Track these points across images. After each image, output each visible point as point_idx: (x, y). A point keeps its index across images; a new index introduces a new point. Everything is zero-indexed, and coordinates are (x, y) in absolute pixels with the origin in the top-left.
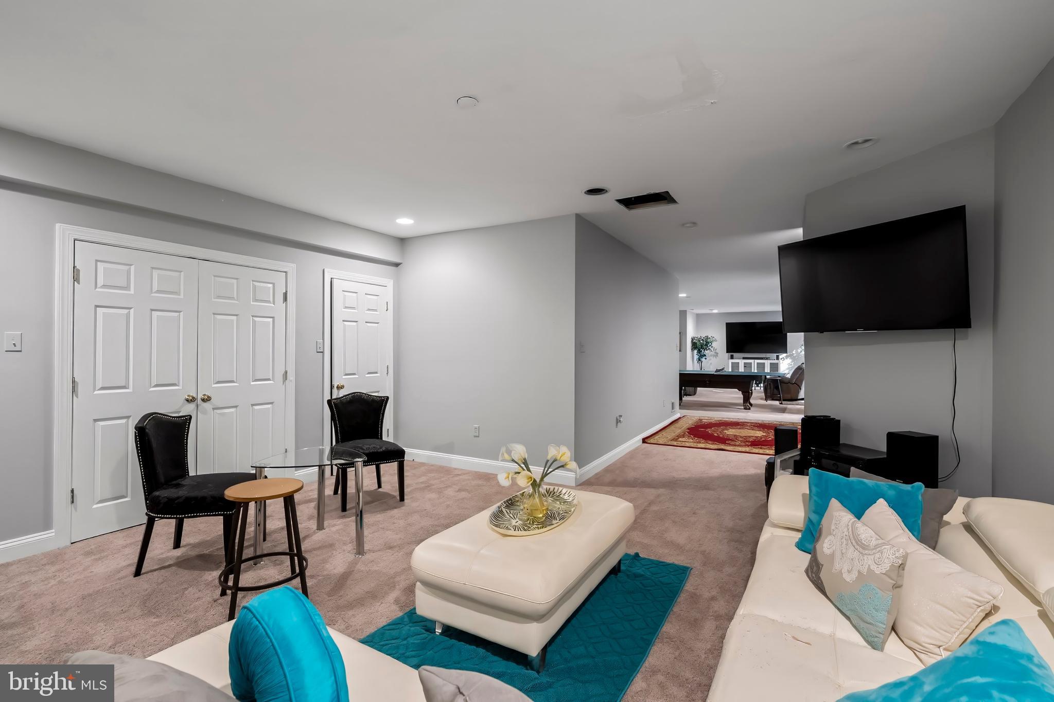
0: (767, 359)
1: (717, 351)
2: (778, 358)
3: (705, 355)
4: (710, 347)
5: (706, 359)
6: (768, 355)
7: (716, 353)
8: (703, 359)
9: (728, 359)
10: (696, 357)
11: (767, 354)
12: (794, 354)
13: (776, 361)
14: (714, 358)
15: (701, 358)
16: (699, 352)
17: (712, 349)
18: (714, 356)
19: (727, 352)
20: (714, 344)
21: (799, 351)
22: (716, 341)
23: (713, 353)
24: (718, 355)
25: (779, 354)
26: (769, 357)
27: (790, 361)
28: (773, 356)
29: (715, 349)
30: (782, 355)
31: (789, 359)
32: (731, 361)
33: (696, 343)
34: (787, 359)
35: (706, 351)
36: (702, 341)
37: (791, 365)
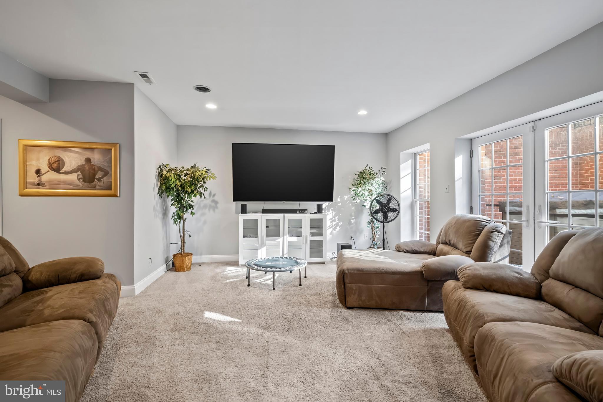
0: (304, 211)
1: (216, 198)
2: (320, 210)
3: (191, 207)
4: (202, 190)
5: (192, 213)
6: (303, 205)
7: (213, 201)
8: (187, 215)
9: (237, 213)
10: (173, 210)
11: (302, 203)
12: (339, 202)
13: (318, 216)
14: (211, 210)
15: (183, 212)
16: (178, 200)
17: (206, 194)
18: (210, 207)
19: (234, 200)
20: (209, 184)
21: (346, 197)
22: (214, 177)
23: (208, 202)
24: (218, 205)
25: (322, 205)
26: (307, 210)
27: (334, 213)
28: (312, 206)
29: (212, 194)
30: (325, 205)
31: (331, 211)
32: (243, 217)
33: (168, 178)
34: (329, 212)
35: (193, 198)
36: (185, 176)
37: (335, 220)
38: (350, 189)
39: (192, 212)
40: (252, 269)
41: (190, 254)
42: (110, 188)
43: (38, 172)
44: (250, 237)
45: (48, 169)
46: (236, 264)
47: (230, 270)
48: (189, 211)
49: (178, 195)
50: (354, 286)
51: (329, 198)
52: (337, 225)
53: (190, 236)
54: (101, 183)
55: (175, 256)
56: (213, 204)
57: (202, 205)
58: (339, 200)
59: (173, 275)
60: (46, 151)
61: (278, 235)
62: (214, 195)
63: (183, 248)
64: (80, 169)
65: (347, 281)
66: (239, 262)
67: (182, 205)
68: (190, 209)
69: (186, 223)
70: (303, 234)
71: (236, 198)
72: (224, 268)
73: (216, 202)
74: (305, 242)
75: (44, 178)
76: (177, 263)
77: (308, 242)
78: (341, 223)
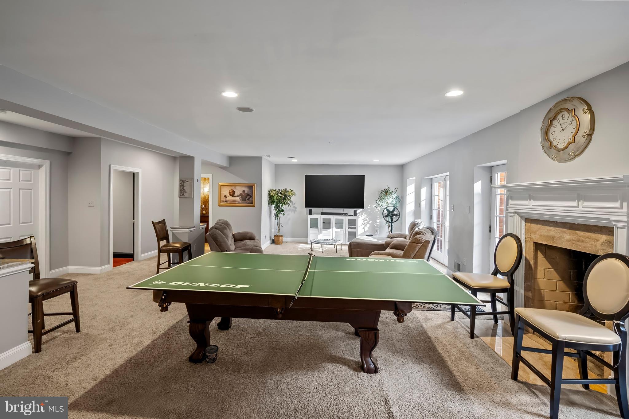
0: (345, 214)
1: (296, 205)
2: (355, 214)
3: (283, 210)
4: (288, 202)
7: (294, 207)
8: (281, 215)
9: (307, 214)
10: (274, 212)
11: (345, 209)
12: (369, 209)
13: (354, 217)
14: (293, 212)
15: (279, 213)
16: (277, 207)
17: (291, 204)
18: (292, 210)
19: (305, 207)
20: (293, 198)
22: (294, 194)
23: (292, 208)
24: (297, 209)
25: (356, 211)
26: (347, 213)
27: (365, 216)
28: (351, 211)
29: (294, 203)
30: (359, 211)
31: (364, 214)
32: (310, 217)
33: (274, 197)
34: (363, 215)
35: (284, 206)
36: (280, 194)
37: (366, 220)
38: (377, 200)
39: (283, 214)
40: (313, 243)
41: (282, 236)
42: (252, 203)
43: (225, 196)
44: (314, 228)
45: (229, 195)
46: (306, 243)
47: (303, 246)
48: (282, 213)
49: (277, 205)
50: (355, 250)
51: (362, 206)
52: (368, 223)
53: (282, 226)
54: (249, 201)
55: (275, 236)
56: (294, 209)
57: (288, 209)
58: (369, 207)
59: (274, 246)
60: (228, 187)
61: (330, 228)
62: (295, 204)
63: (278, 232)
64: (240, 195)
65: (352, 247)
66: (307, 242)
67: (279, 209)
68: (283, 212)
69: (280, 219)
70: (344, 227)
71: (307, 206)
72: (299, 244)
73: (296, 208)
74: (345, 232)
75: (228, 199)
76: (275, 241)
77: (347, 232)
78: (370, 222)
